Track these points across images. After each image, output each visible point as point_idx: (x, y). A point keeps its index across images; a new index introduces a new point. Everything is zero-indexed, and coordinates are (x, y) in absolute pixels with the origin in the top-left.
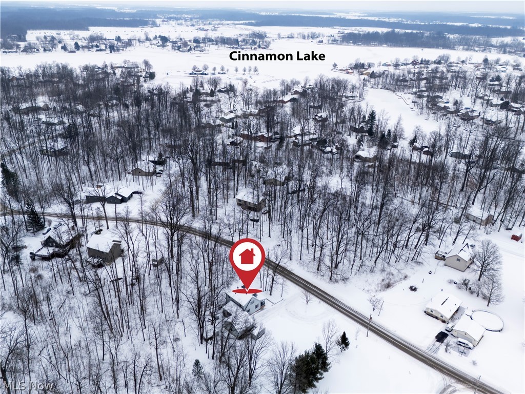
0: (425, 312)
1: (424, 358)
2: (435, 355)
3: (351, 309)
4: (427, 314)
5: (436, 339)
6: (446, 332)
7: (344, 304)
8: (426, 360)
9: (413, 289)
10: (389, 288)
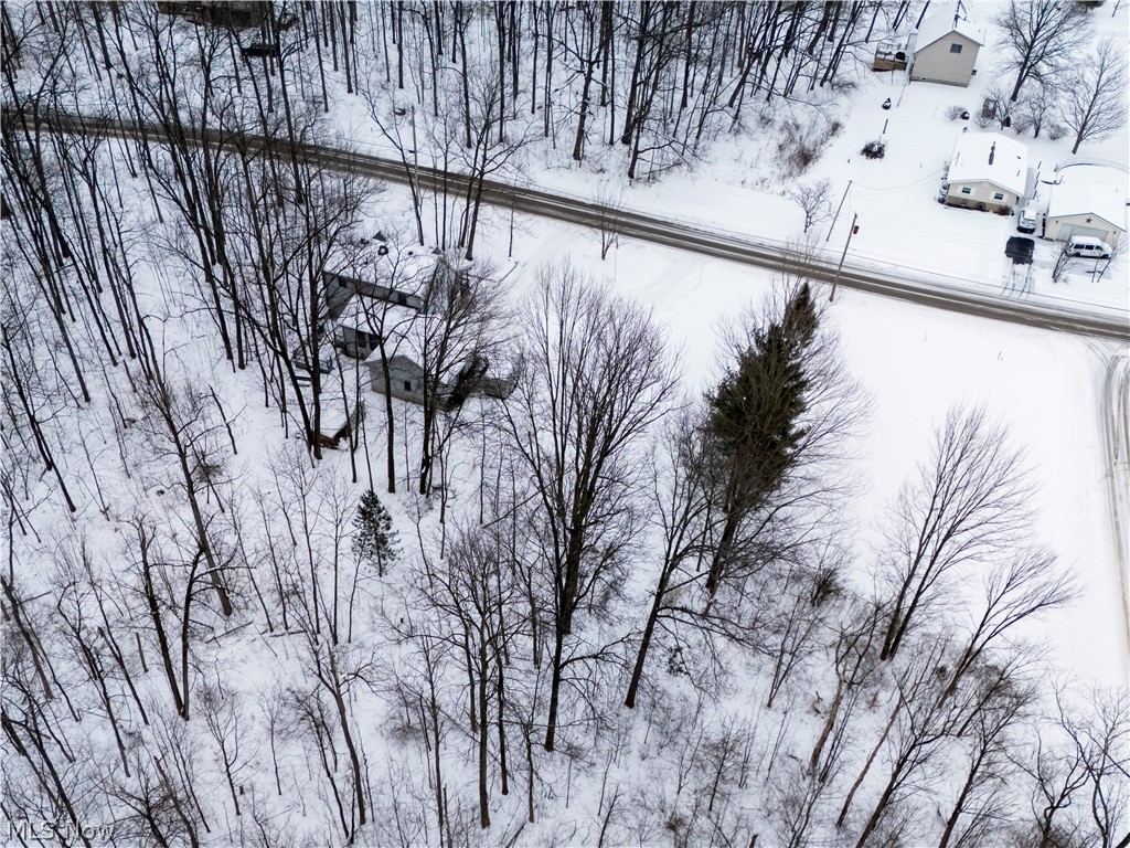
0: (942, 201)
1: (1011, 313)
2: (1032, 298)
3: (739, 241)
4: (950, 205)
5: (1011, 260)
6: (1022, 235)
7: (712, 234)
8: (1020, 314)
9: (873, 152)
10: (810, 164)
